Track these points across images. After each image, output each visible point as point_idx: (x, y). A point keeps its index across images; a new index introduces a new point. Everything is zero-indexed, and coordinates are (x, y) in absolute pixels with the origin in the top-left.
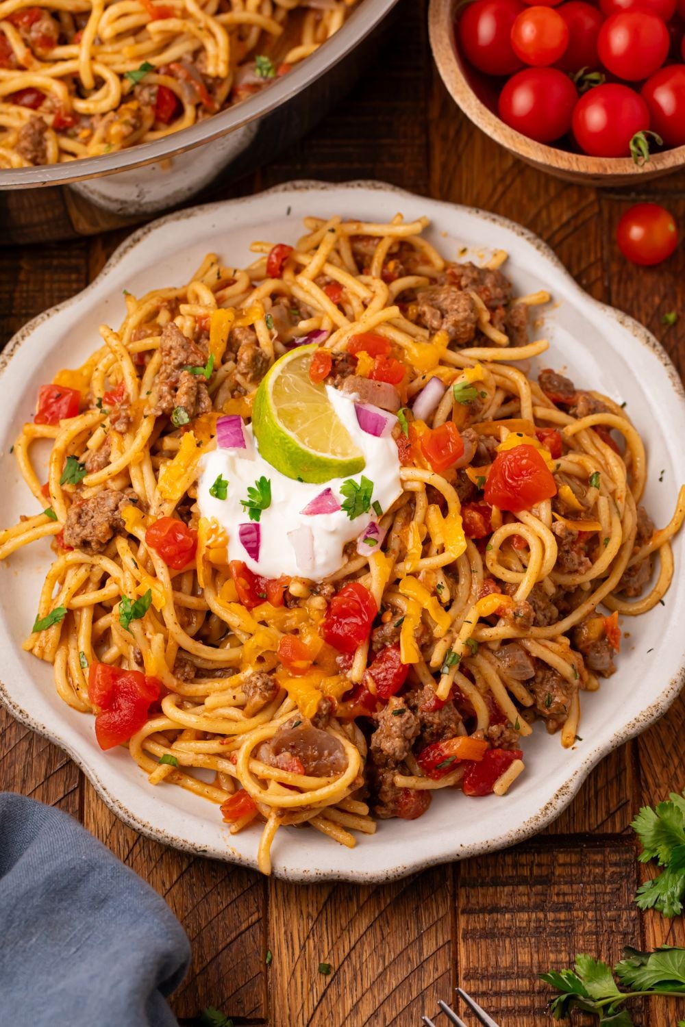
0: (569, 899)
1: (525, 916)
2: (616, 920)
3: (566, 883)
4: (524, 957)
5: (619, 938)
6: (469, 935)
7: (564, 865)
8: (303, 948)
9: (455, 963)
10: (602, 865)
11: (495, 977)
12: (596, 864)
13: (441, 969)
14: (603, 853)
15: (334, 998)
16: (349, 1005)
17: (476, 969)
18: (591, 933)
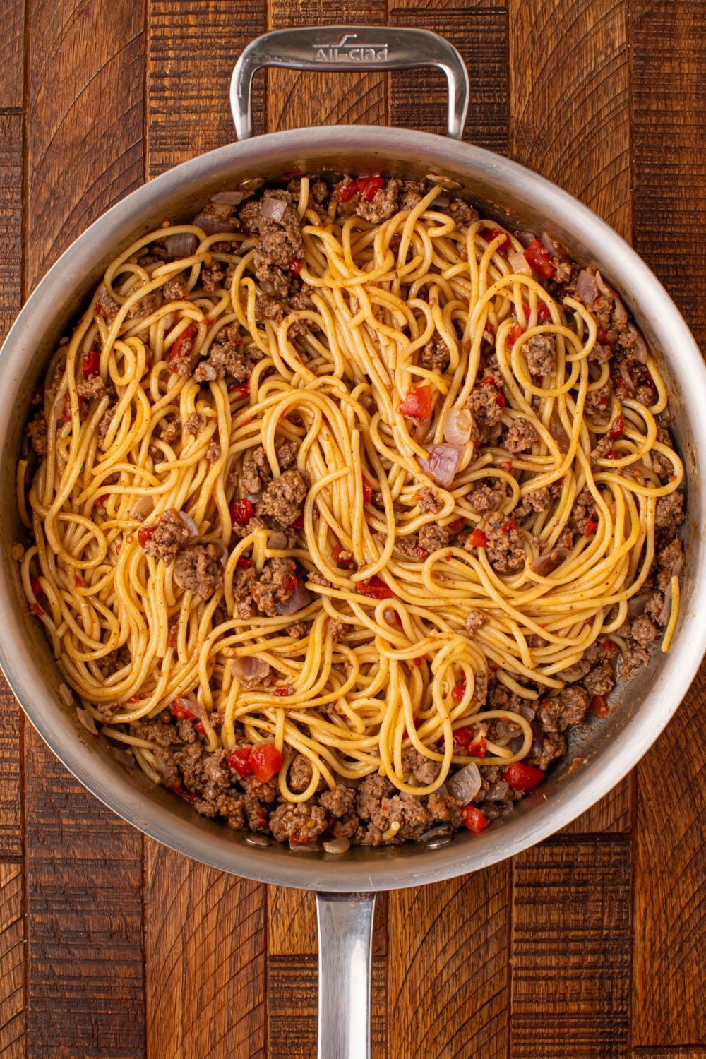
0: (586, 877)
1: (556, 889)
2: (616, 892)
3: (584, 867)
4: (555, 917)
5: (617, 903)
6: (520, 901)
7: (583, 854)
8: (411, 909)
9: (510, 919)
10: (609, 854)
11: (535, 930)
12: (605, 854)
13: (500, 924)
14: (609, 846)
15: (430, 942)
16: (440, 947)
17: (522, 924)
18: (598, 900)
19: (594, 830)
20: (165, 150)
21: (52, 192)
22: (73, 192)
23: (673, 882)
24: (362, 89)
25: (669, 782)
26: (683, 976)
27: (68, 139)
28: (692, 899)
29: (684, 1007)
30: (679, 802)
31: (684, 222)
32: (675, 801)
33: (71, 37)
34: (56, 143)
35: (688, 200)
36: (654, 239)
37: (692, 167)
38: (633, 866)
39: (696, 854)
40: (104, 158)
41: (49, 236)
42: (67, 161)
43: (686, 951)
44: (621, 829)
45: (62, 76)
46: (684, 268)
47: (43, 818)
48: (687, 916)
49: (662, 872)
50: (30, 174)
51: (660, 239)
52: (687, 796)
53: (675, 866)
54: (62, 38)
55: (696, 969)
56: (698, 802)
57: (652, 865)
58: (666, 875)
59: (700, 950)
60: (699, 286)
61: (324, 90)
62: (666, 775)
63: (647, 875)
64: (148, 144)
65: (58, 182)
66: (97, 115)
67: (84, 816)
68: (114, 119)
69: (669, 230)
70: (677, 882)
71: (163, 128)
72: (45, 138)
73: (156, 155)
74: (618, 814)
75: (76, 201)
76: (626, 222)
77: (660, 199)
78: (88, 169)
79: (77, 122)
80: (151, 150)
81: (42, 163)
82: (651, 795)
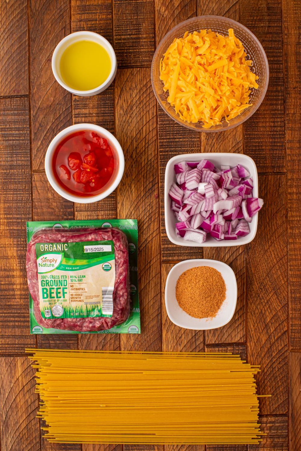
19: (233, 341)
20: (79, 109)
21: (40, 124)
22: (47, 124)
23: (260, 359)
24: (147, 86)
25: (259, 325)
26: (265, 391)
27: (45, 105)
28: (268, 365)
29: (265, 402)
30: (262, 332)
31: (261, 130)
32: (261, 331)
33: (45, 69)
34: (41, 107)
35: (263, 122)
36: (251, 136)
37: (264, 110)
38: (247, 354)
39: (269, 349)
40: (58, 112)
41: (39, 140)
42: (45, 113)
43: (266, 382)
44: (242, 341)
45: (42, 83)
46: (262, 146)
47: (43, 341)
48: (266, 371)
49: (257, 356)
50: (32, 118)
51: (253, 136)
52: (265, 329)
53: (261, 354)
54: (41, 70)
55: (269, 389)
56: (269, 331)
57: (253, 353)
58: (258, 357)
59: (271, 382)
60: (267, 152)
61: (134, 86)
62: (258, 322)
63: (252, 357)
64: (73, 106)
65: (42, 121)
66: (55, 97)
67: (57, 340)
68: (61, 98)
69: (256, 133)
70: (262, 359)
71: (78, 101)
72: (37, 105)
73: (76, 110)
74: (241, 336)
75: (48, 127)
76: (241, 130)
77: (253, 122)
78: (52, 116)
79: (48, 99)
80: (74, 109)
81: (36, 114)
82: (253, 330)
